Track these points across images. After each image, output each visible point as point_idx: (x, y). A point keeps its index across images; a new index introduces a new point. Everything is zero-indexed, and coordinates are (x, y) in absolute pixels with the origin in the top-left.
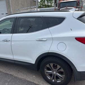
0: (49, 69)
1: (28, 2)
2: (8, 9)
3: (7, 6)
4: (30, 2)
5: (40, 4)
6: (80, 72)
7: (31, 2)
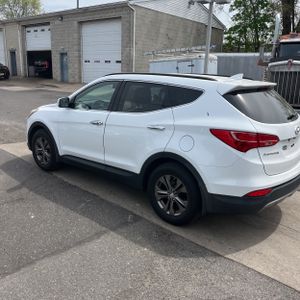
0: (163, 188)
1: (189, 30)
2: (123, 47)
3: (122, 40)
4: (194, 31)
5: (228, 38)
6: (212, 194)
7: (198, 30)
